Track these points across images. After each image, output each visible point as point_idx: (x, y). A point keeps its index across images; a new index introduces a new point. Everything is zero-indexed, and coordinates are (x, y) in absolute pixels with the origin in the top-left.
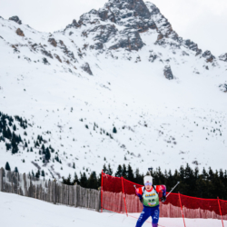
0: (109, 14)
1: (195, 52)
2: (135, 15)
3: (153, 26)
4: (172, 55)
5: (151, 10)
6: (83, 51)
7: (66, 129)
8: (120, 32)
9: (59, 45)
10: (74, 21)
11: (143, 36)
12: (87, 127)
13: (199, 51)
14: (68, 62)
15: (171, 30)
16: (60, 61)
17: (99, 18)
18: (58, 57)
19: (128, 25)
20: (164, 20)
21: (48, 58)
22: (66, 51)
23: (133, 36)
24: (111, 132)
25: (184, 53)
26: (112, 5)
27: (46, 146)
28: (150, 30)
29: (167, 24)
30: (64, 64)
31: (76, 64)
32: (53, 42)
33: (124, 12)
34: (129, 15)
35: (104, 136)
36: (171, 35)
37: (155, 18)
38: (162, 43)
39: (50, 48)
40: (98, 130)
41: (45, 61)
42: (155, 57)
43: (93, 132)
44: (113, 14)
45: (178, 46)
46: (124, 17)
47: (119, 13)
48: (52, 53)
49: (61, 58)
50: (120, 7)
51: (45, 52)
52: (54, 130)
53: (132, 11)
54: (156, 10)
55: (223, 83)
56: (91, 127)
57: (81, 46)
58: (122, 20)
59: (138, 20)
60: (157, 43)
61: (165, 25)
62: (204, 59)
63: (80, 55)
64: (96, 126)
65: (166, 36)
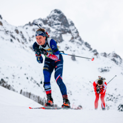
0: (48, 22)
1: (89, 49)
2: (61, 24)
3: (70, 32)
4: (77, 49)
5: (70, 24)
6: (31, 39)
7: (16, 78)
8: (52, 32)
9: (20, 33)
10: (30, 23)
11: (64, 36)
12: (27, 78)
13: (91, 49)
14: (23, 43)
15: (78, 36)
16: (19, 41)
17: (42, 23)
18: (18, 40)
19: (57, 29)
20: (76, 30)
21: (13, 39)
22: (23, 37)
23: (59, 35)
24: (39, 83)
25: (83, 49)
26: (50, 17)
27: (5, 85)
28: (68, 34)
29: (77, 32)
30: (21, 44)
31: (27, 45)
32: (17, 31)
33: (56, 22)
34: (58, 24)
35: (36, 84)
36: (78, 38)
37: (71, 28)
38: (73, 41)
39: (15, 34)
40: (33, 81)
41: (11, 40)
42: (68, 48)
43: (30, 82)
44: (50, 22)
45: (81, 45)
46: (56, 25)
47: (53, 22)
48: (16, 37)
49: (20, 40)
50: (55, 19)
51: (12, 36)
52: (10, 77)
53: (60, 23)
54: (72, 24)
55: (101, 67)
56: (30, 79)
57: (31, 36)
58: (54, 26)
59: (63, 27)
60: (70, 41)
61: (76, 32)
62: (93, 53)
63: (30, 40)
64: (32, 78)
65: (76, 38)
